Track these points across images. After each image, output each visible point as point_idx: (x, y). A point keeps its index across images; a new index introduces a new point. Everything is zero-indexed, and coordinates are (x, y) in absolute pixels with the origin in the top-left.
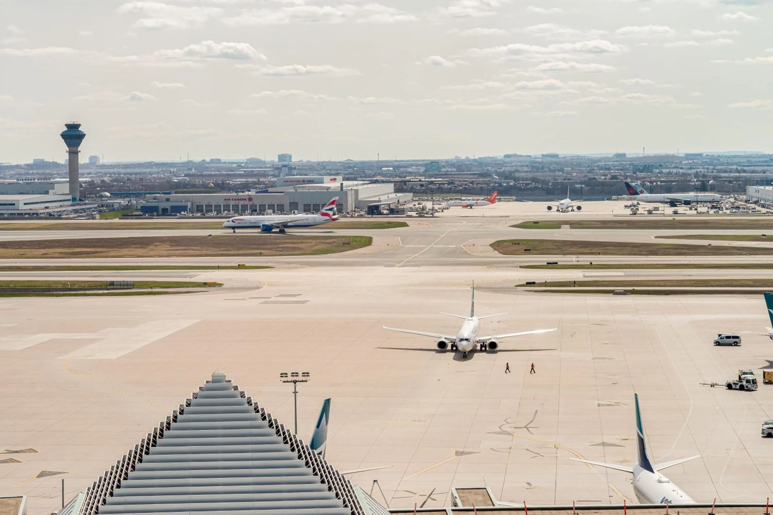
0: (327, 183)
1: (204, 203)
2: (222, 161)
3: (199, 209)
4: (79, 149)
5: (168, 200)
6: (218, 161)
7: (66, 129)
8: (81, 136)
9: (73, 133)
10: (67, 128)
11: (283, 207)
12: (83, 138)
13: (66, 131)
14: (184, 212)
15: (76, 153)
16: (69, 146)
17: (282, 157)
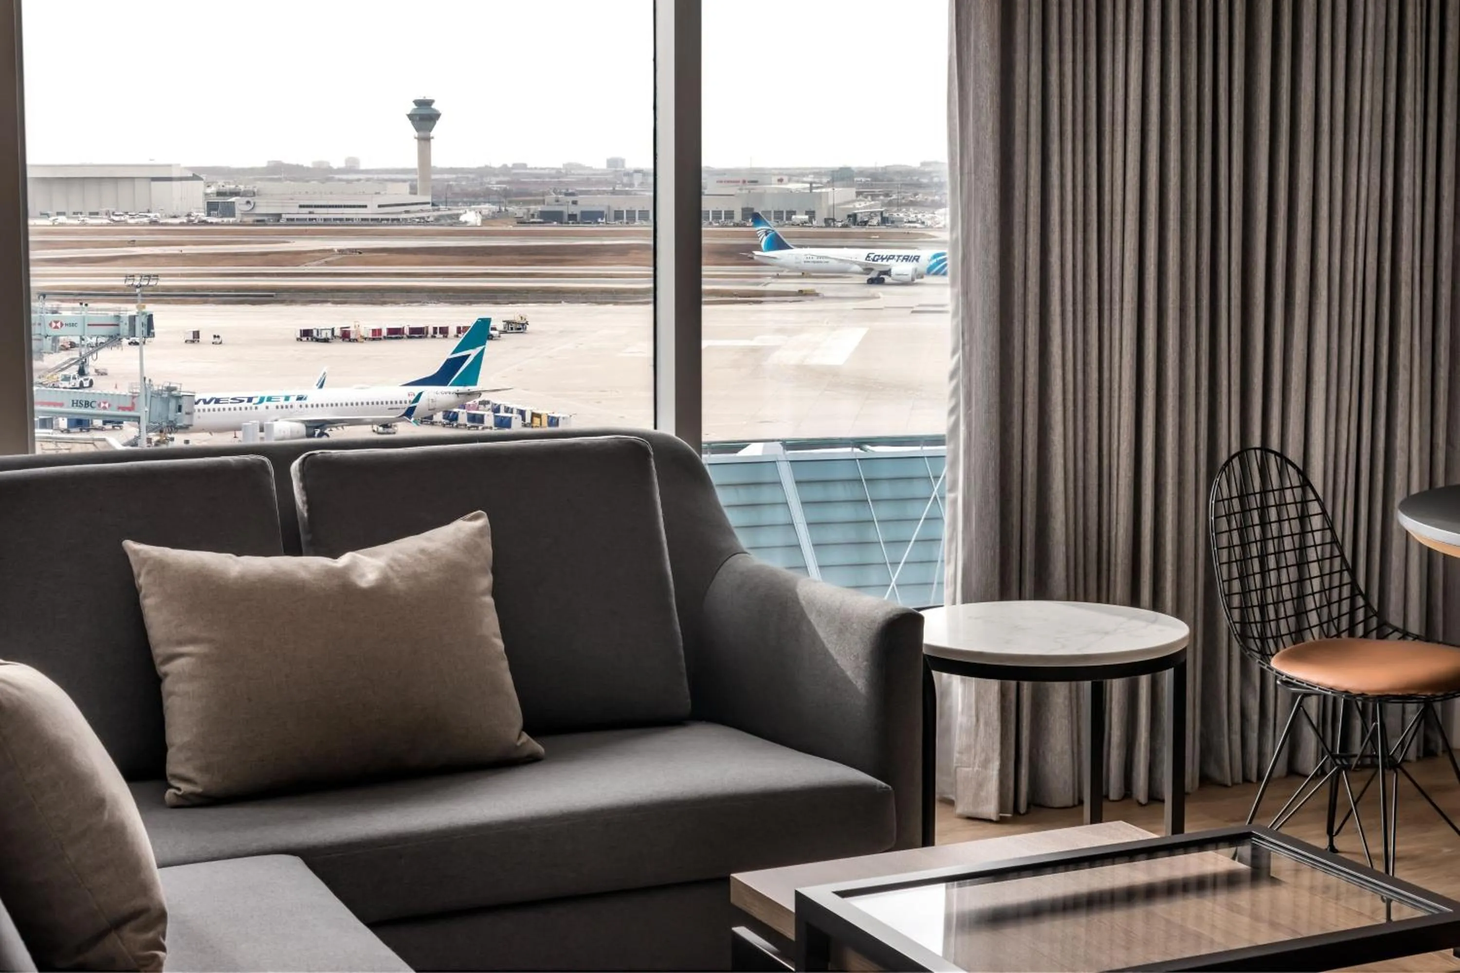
0: (775, 184)
1: (624, 208)
2: (529, 166)
3: (618, 215)
4: (432, 134)
5: (575, 203)
6: (524, 166)
7: (415, 107)
8: (434, 117)
9: (424, 111)
10: (416, 105)
11: (733, 214)
12: (438, 119)
13: (415, 109)
14: (602, 219)
15: (428, 139)
16: (417, 130)
17: (613, 163)
